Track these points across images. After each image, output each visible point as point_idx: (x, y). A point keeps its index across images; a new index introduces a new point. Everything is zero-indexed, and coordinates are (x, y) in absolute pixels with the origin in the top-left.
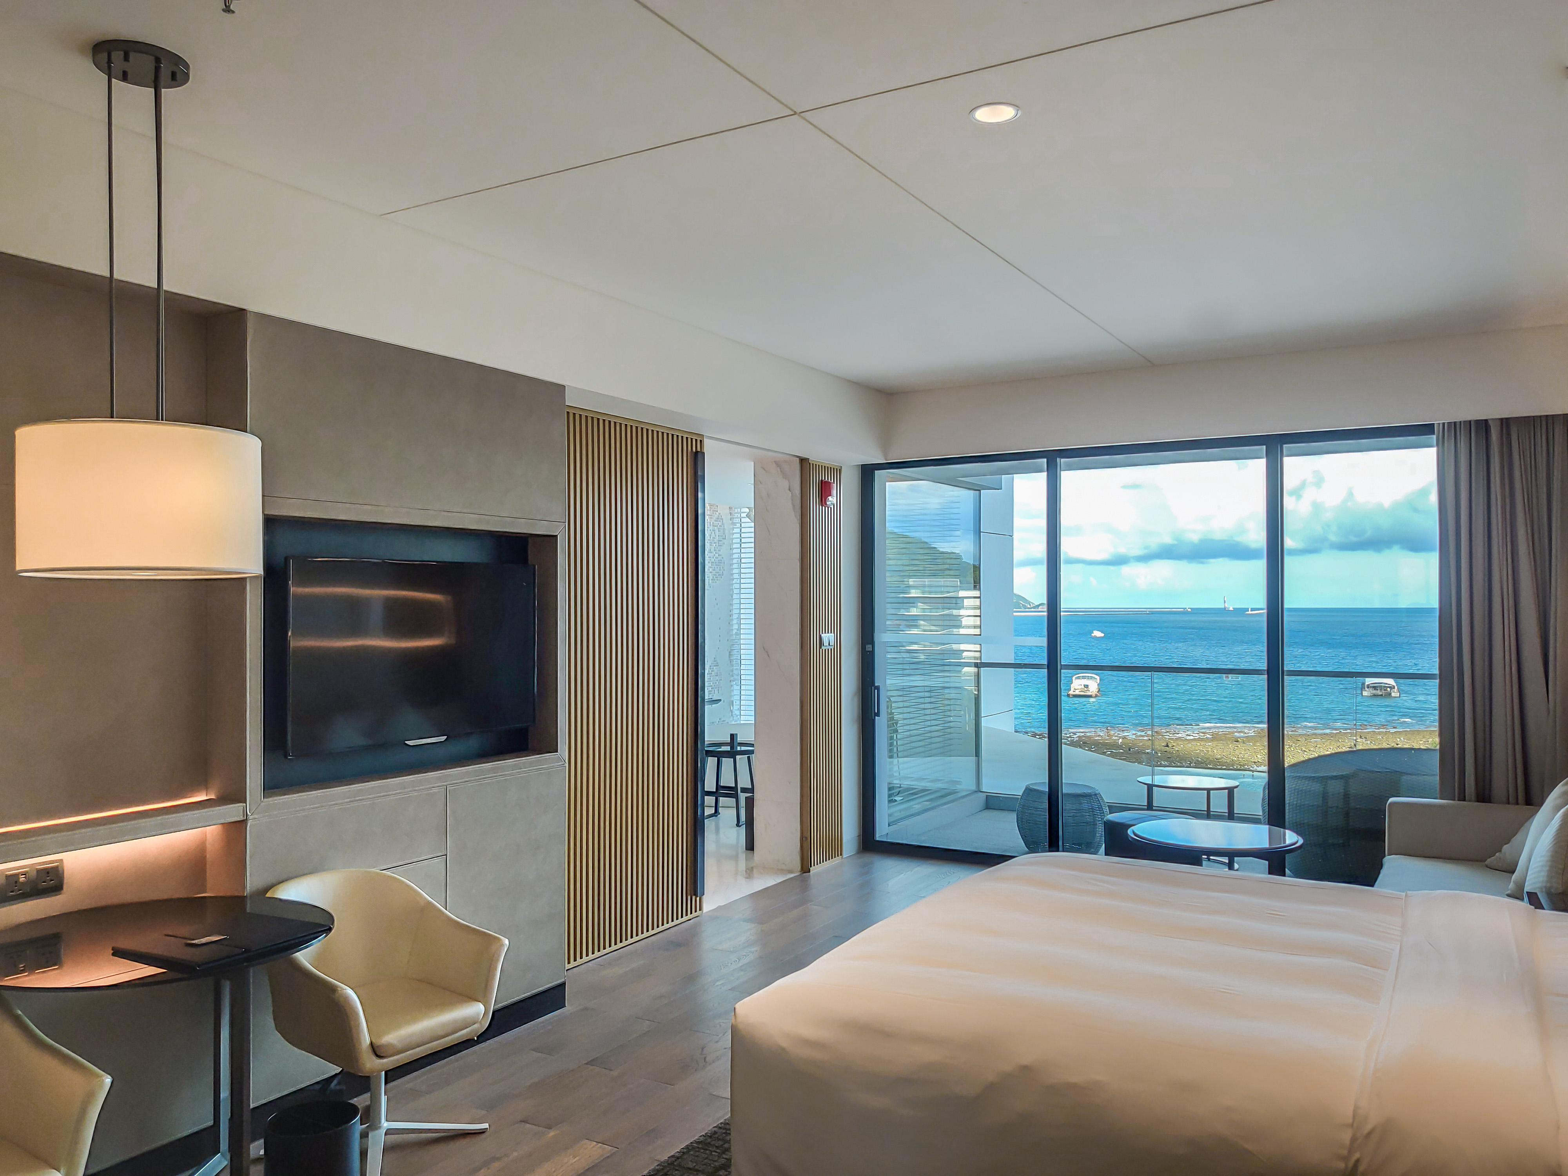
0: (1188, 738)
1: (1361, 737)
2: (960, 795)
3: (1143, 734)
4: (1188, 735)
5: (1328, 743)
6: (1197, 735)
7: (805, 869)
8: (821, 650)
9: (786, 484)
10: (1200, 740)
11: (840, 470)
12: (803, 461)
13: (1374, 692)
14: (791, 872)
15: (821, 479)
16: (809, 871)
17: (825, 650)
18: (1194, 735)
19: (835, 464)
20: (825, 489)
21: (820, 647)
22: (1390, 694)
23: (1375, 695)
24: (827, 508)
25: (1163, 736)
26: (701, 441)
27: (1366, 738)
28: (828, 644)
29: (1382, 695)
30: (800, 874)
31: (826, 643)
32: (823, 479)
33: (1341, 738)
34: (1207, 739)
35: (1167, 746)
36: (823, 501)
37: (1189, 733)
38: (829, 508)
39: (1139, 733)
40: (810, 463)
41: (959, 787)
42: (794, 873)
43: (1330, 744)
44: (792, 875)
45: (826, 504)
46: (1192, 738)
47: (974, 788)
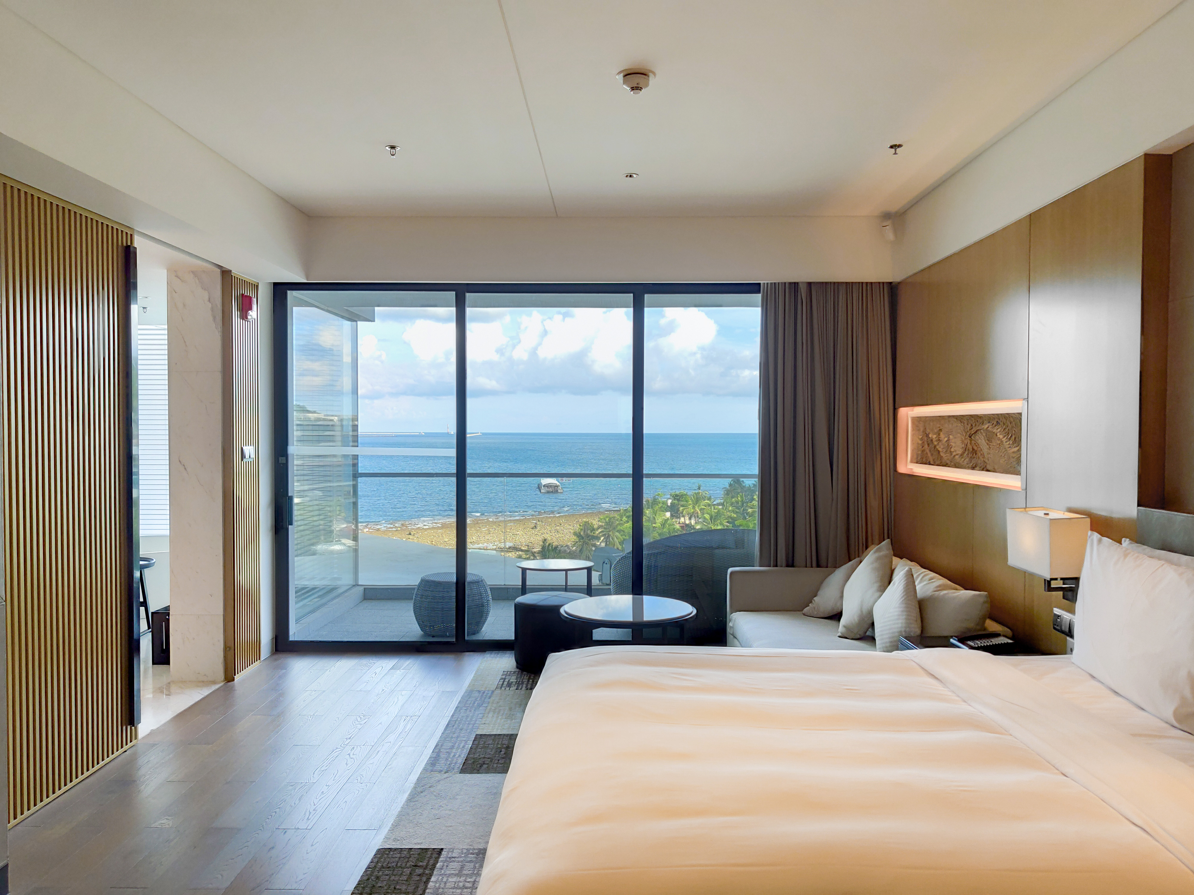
0: (425, 527)
1: (539, 521)
2: (340, 591)
3: (392, 526)
4: (424, 525)
5: (518, 526)
6: (431, 525)
7: (229, 677)
8: (242, 462)
9: (206, 295)
10: (433, 528)
11: (257, 286)
12: (226, 274)
13: (548, 489)
14: (214, 682)
15: (241, 293)
16: (233, 680)
17: (246, 462)
18: (429, 525)
19: (253, 280)
20: (245, 305)
21: (242, 460)
22: (557, 491)
23: (548, 492)
24: (246, 322)
25: (406, 527)
26: (131, 235)
27: (542, 521)
28: (249, 457)
29: (552, 492)
30: (224, 684)
31: (247, 456)
32: (243, 293)
33: (526, 522)
34: (438, 528)
35: (410, 534)
36: (244, 316)
37: (425, 524)
38: (249, 322)
39: (389, 526)
40: (232, 275)
41: (339, 583)
42: (219, 683)
43: (520, 527)
44: (217, 686)
45: (247, 318)
46: (427, 527)
47: (352, 582)
